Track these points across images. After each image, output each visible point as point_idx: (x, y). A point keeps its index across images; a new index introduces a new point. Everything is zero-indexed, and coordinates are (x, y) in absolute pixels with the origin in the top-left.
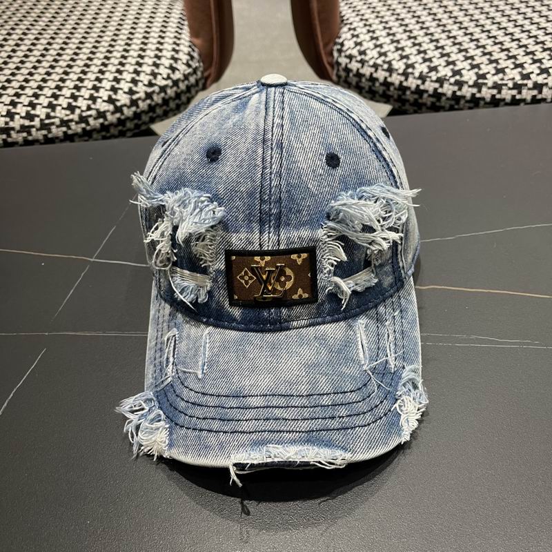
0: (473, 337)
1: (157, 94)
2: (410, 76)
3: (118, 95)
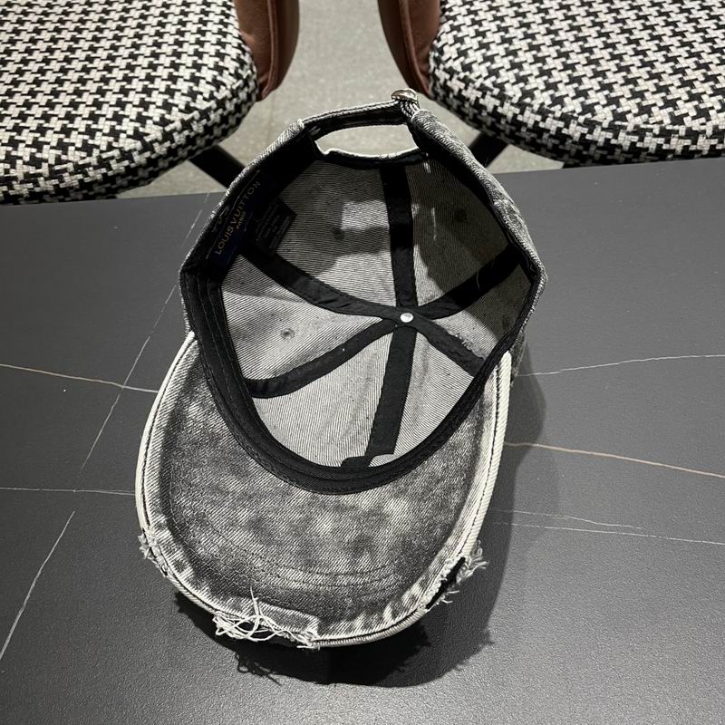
0: (567, 518)
1: (198, 121)
2: (528, 108)
3: (147, 126)
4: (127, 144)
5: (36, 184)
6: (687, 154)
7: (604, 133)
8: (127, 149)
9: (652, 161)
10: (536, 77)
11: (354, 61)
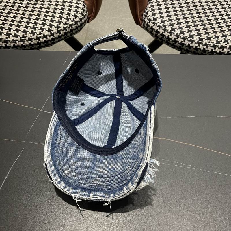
0: (175, 162)
1: (69, 28)
2: (173, 34)
3: (52, 28)
4: (46, 33)
5: (16, 43)
6: (220, 53)
7: (195, 44)
8: (45, 34)
9: (209, 54)
10: (176, 25)
11: (116, 11)
